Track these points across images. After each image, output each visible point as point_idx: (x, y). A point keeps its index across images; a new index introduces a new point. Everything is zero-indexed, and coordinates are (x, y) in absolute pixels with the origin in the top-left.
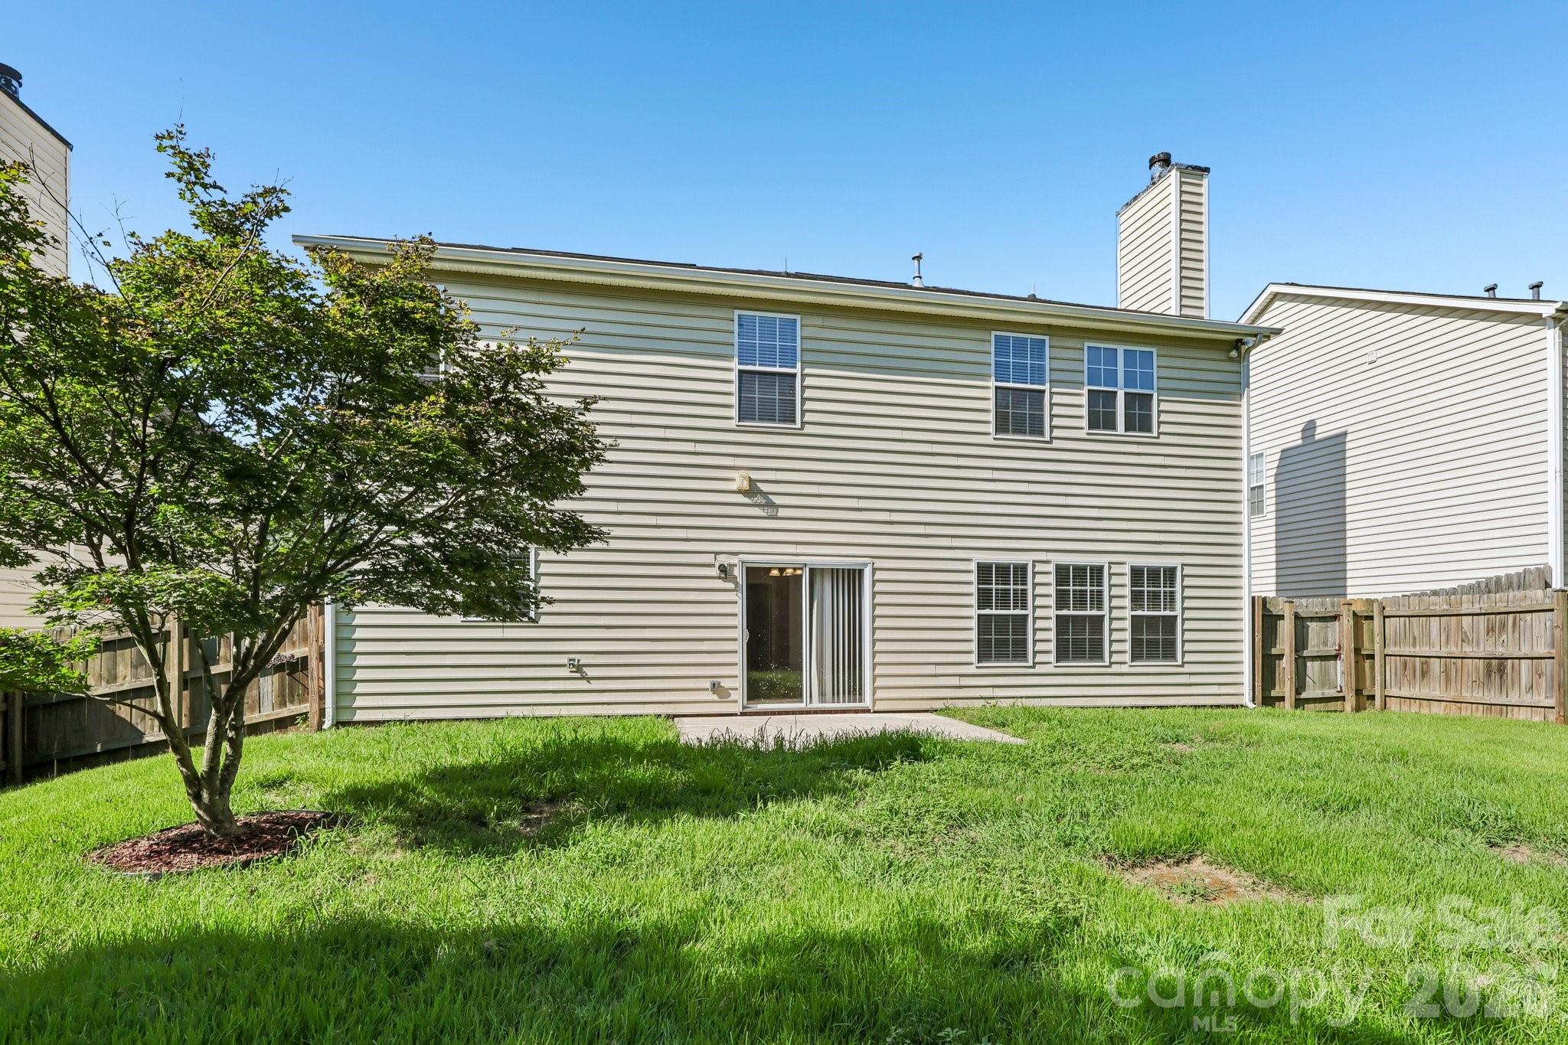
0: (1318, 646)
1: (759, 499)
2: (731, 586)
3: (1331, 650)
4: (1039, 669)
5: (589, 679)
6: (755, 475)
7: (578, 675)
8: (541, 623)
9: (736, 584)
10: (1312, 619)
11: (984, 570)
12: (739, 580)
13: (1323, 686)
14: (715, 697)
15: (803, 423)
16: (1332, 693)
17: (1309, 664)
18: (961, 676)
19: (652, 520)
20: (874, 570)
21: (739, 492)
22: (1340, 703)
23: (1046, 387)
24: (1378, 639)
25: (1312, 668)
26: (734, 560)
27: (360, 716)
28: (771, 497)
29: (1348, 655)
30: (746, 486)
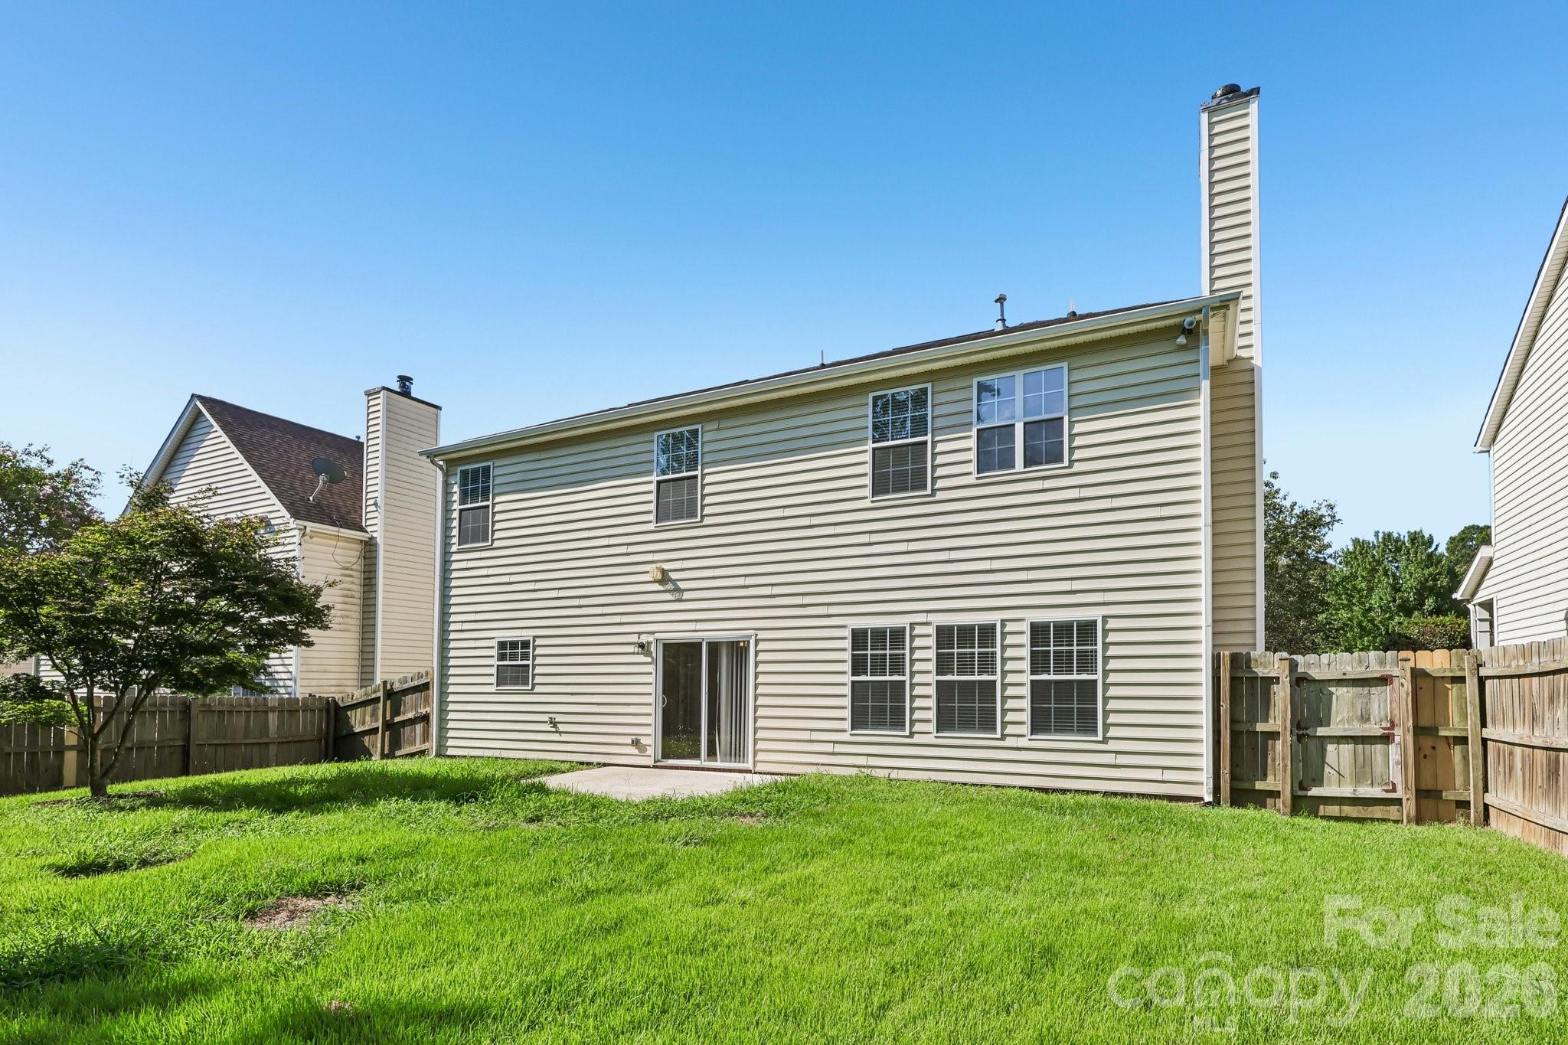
0: (1349, 721)
1: (670, 586)
2: (649, 659)
3: (1375, 729)
4: (917, 739)
5: (560, 733)
6: (666, 566)
7: (554, 729)
8: (535, 691)
9: (652, 658)
10: (1339, 682)
11: (859, 638)
12: (654, 655)
13: (1358, 780)
14: (636, 752)
15: (703, 517)
16: (1377, 792)
17: (1331, 748)
18: (835, 742)
19: (599, 610)
20: (757, 642)
21: (655, 582)
22: (1393, 809)
23: (928, 438)
24: (1473, 711)
25: (1338, 756)
26: (651, 638)
27: (450, 752)
28: (678, 583)
29: (1403, 735)
30: (659, 577)
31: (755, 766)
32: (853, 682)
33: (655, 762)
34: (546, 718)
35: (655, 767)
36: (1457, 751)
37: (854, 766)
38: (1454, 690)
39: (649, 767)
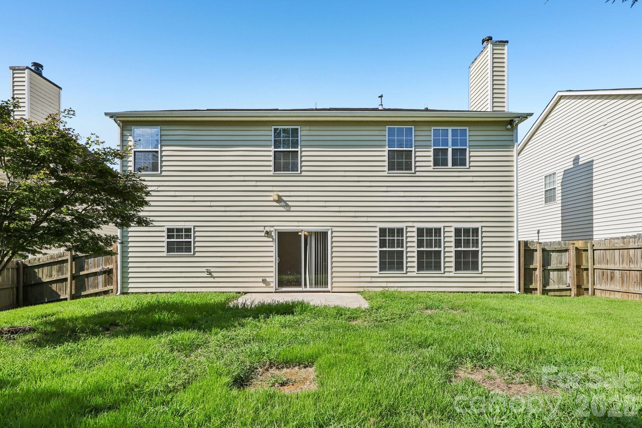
0: (557, 264)
1: (283, 204)
2: (271, 240)
3: (564, 266)
4: (409, 274)
5: (214, 277)
6: (280, 194)
7: (210, 276)
8: (196, 255)
9: (273, 239)
10: (553, 251)
11: (383, 231)
12: (274, 237)
13: (559, 284)
14: (264, 285)
15: (301, 171)
16: (564, 287)
17: (551, 273)
18: (371, 277)
19: (239, 214)
20: (332, 232)
21: (274, 201)
22: (568, 292)
23: (413, 149)
24: (590, 261)
25: (553, 275)
26: (272, 229)
27: (130, 290)
28: (287, 202)
29: (573, 268)
30: (276, 198)
31: (332, 289)
32: (380, 251)
33: (276, 290)
34: (204, 270)
35: (275, 292)
36: (585, 273)
37: (381, 287)
38: (584, 254)
39: (273, 292)
